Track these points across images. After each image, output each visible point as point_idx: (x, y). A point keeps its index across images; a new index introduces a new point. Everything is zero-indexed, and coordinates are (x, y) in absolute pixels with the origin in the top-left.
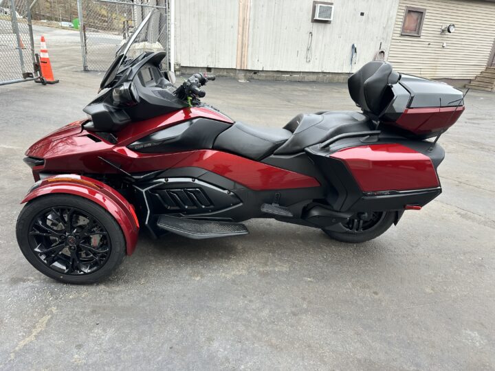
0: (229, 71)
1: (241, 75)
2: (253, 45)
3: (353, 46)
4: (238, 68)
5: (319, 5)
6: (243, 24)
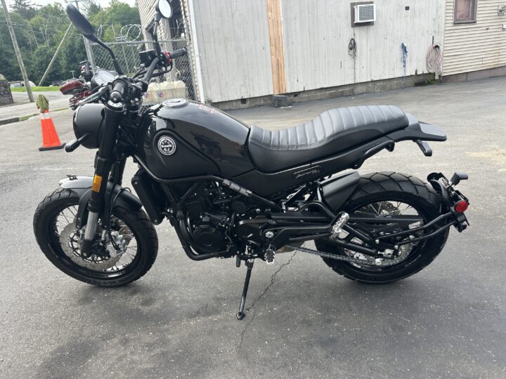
0: (265, 98)
2: (289, 65)
3: (402, 45)
4: (276, 93)
5: (359, 6)
6: (276, 44)
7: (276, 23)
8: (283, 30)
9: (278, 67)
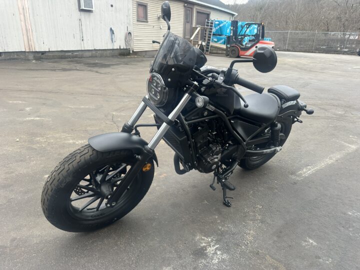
2: (36, 31)
4: (27, 50)
6: (24, 13)
9: (27, 31)
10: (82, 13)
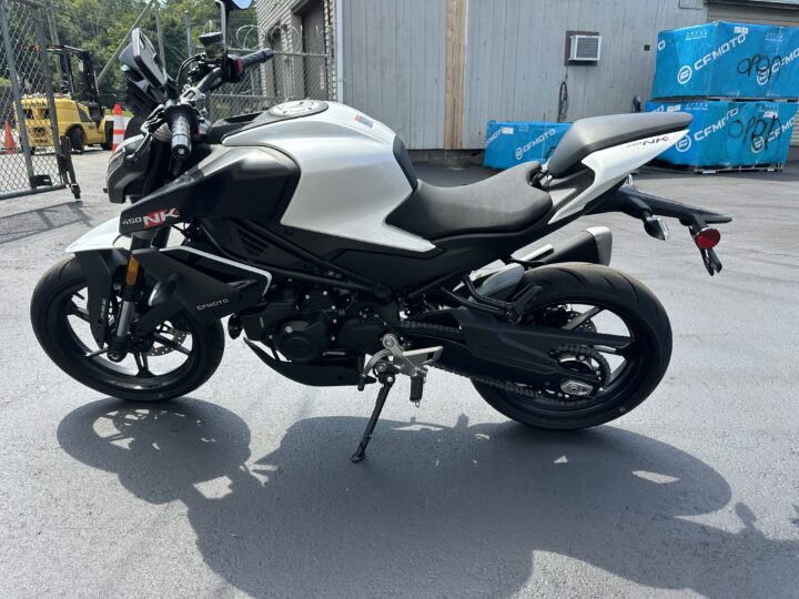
0: (431, 153)
1: (452, 160)
2: (470, 110)
3: (635, 99)
4: (448, 147)
5: (577, 36)
6: (454, 76)
7: (457, 48)
8: (465, 58)
9: (454, 110)
10: (571, 69)
